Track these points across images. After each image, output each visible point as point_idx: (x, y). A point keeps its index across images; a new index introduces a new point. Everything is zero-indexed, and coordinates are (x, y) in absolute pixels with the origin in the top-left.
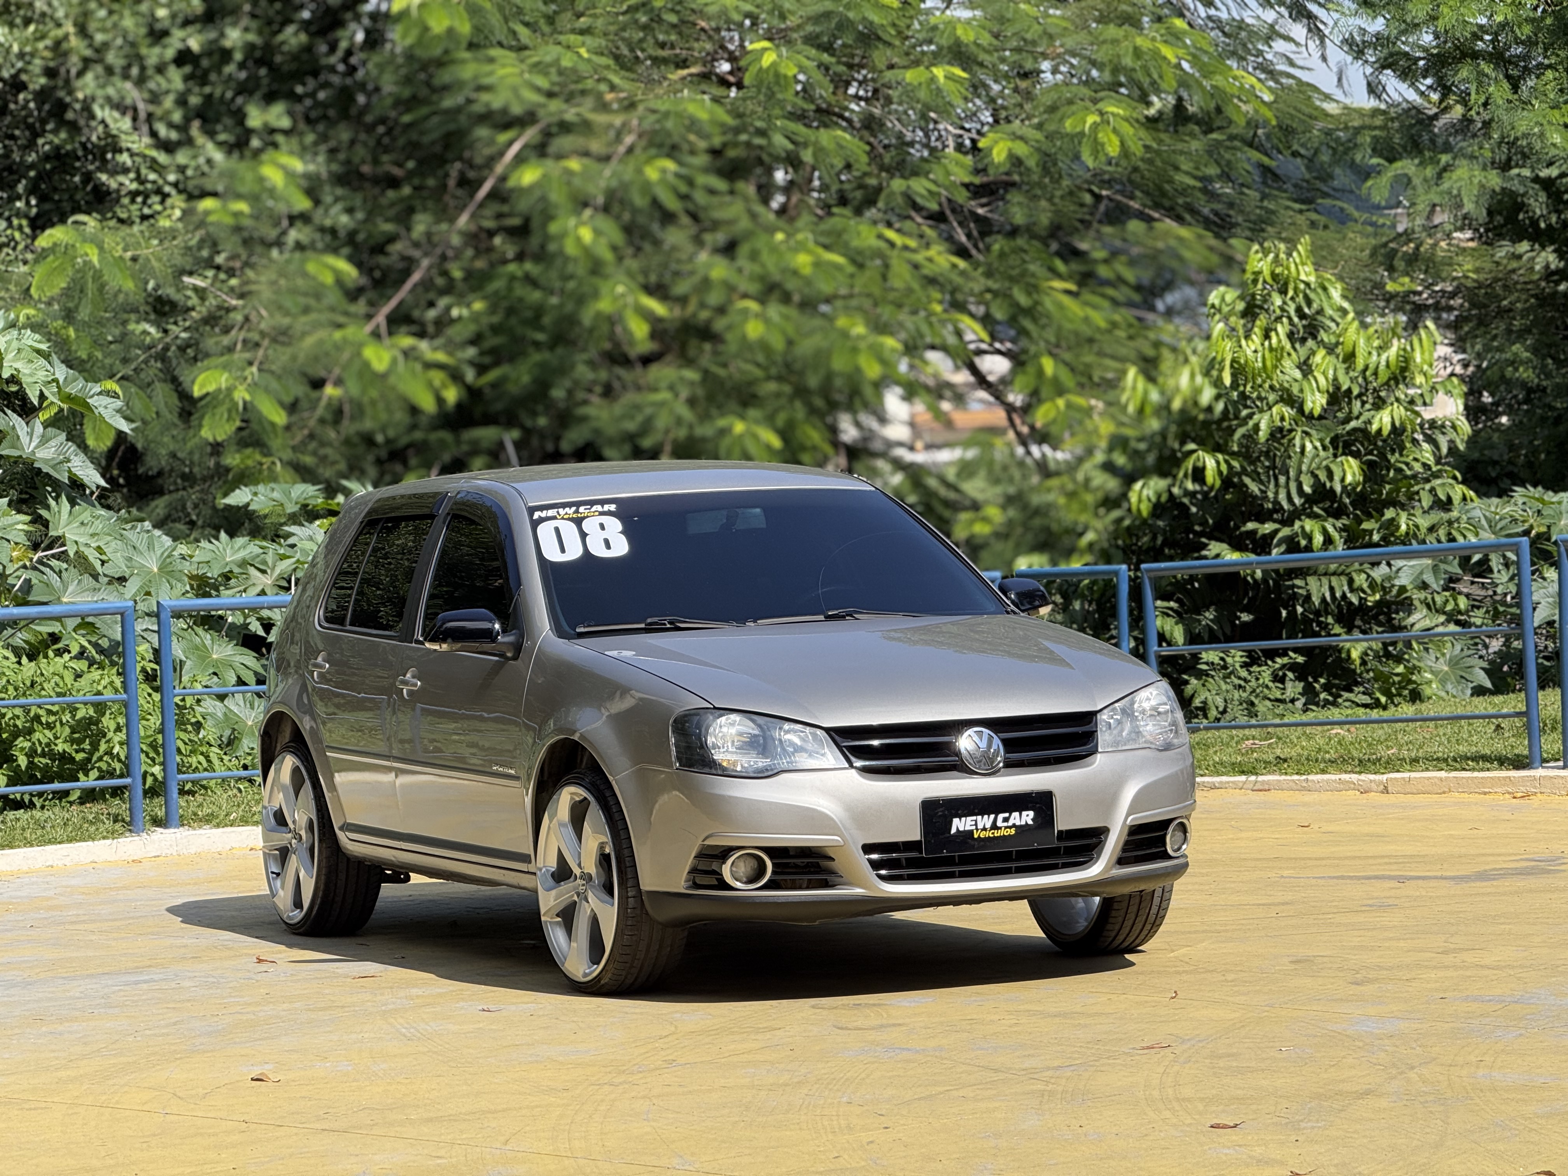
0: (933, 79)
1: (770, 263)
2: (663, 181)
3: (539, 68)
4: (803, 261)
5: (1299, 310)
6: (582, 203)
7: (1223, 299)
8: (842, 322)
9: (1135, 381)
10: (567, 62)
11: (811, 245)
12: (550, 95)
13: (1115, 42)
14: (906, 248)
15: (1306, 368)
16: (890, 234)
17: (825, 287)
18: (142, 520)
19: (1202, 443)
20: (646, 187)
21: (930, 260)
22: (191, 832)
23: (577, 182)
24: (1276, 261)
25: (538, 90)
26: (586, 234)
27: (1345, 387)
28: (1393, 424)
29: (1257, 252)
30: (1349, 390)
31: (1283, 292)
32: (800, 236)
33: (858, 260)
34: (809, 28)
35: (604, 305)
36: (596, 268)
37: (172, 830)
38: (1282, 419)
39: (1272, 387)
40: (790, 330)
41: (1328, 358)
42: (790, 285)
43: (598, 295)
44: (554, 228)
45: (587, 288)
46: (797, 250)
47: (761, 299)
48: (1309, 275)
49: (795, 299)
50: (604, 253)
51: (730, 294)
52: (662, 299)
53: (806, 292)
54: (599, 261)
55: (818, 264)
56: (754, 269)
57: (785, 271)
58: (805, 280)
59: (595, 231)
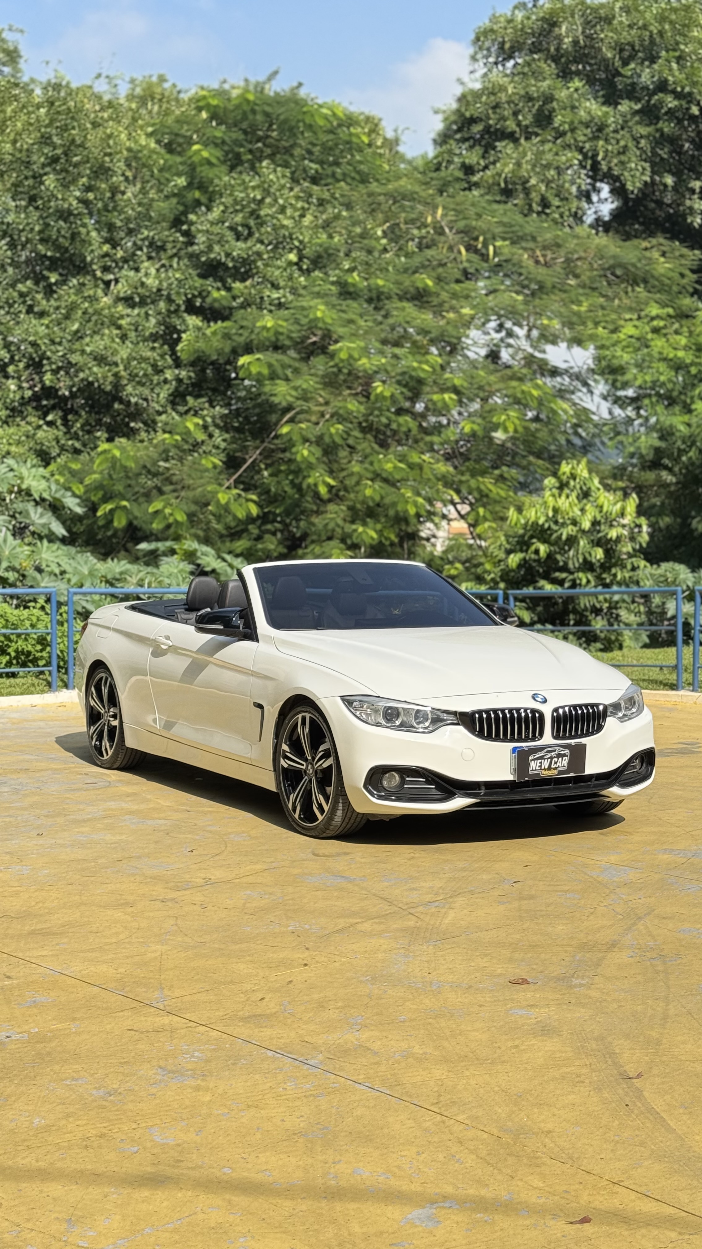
0: (444, 399)
1: (376, 466)
2: (337, 432)
3: (296, 388)
4: (389, 466)
5: (581, 487)
6: (306, 440)
7: (550, 482)
8: (403, 491)
10: (305, 386)
11: (393, 459)
12: (297, 399)
13: (514, 388)
15: (582, 510)
17: (397, 477)
19: (539, 540)
20: (331, 435)
23: (304, 433)
24: (573, 468)
25: (292, 396)
26: (305, 453)
27: (598, 519)
29: (564, 464)
30: (600, 521)
31: (575, 479)
32: (389, 456)
33: (411, 466)
34: (399, 378)
35: (311, 481)
36: (311, 466)
37: (69, 691)
38: (572, 531)
39: (568, 518)
40: (383, 492)
41: (592, 507)
42: (384, 475)
43: (309, 476)
44: (294, 450)
45: (305, 473)
46: (387, 462)
47: (372, 480)
48: (585, 474)
49: (386, 481)
50: (313, 460)
51: (361, 477)
52: (334, 478)
53: (390, 478)
54: (310, 463)
55: (395, 467)
56: (371, 468)
57: (383, 470)
58: (390, 473)
59: (310, 451)
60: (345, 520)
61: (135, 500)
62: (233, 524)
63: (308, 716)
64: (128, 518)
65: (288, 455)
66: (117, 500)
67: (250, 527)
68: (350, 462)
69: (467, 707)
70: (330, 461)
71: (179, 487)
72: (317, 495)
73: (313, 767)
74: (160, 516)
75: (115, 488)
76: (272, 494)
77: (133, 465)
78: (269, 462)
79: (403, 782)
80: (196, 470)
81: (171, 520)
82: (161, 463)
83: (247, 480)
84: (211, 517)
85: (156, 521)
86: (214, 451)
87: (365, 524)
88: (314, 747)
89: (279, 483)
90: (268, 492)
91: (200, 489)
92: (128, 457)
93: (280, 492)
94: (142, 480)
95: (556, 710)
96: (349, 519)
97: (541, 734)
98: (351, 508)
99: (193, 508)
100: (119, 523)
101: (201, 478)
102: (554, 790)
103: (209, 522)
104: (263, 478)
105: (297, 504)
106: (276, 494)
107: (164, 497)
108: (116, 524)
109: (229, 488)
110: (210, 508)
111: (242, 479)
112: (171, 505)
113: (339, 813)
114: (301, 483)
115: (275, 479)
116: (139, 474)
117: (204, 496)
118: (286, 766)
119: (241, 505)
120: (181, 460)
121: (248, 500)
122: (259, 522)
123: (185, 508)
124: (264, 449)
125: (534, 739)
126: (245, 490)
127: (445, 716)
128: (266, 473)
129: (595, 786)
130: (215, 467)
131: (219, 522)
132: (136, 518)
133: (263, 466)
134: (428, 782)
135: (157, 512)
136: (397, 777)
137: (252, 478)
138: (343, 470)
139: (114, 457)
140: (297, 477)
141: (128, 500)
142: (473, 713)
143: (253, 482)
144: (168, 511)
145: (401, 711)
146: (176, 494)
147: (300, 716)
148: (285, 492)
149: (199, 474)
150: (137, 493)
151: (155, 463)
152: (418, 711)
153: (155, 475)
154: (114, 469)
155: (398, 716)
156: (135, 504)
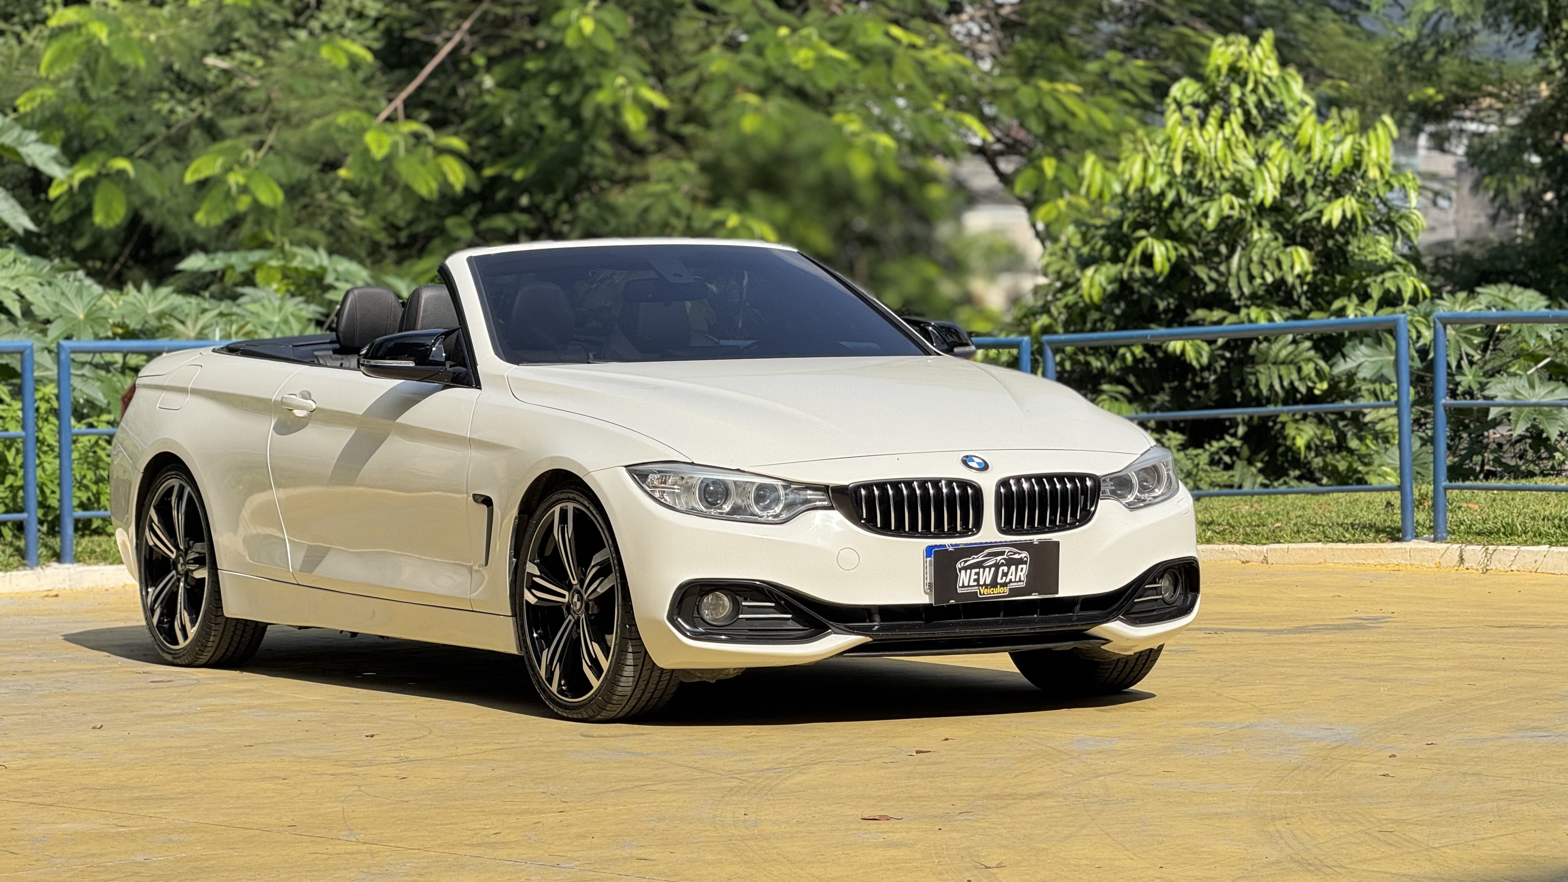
1: (771, 57)
4: (803, 57)
5: (1260, 105)
7: (1184, 92)
8: (838, 118)
9: (1093, 171)
11: (815, 38)
14: (913, 46)
15: (1261, 158)
16: (896, 31)
17: (827, 83)
18: (75, 270)
19: (1153, 231)
21: (935, 58)
22: (85, 568)
24: (1239, 55)
26: (588, 25)
27: (1298, 179)
28: (1344, 217)
29: (1220, 46)
30: (1303, 182)
31: (1243, 84)
32: (805, 32)
33: (863, 56)
35: (602, 97)
36: (602, 61)
37: (67, 566)
38: (1232, 207)
39: (1223, 178)
40: (789, 124)
41: (1283, 150)
42: (792, 80)
43: (599, 87)
44: (558, 19)
45: (589, 79)
46: (800, 45)
47: (762, 93)
48: (1272, 68)
49: (800, 94)
50: (607, 44)
51: (732, 87)
52: (666, 91)
53: (809, 87)
54: (603, 53)
55: (821, 59)
56: (758, 63)
57: (789, 66)
58: (808, 73)
59: (599, 22)
60: (694, 199)
61: (148, 157)
62: (404, 215)
63: (570, 506)
64: (129, 203)
65: (543, 32)
66: (101, 156)
67: (451, 223)
68: (704, 48)
69: (847, 478)
70: (655, 48)
71: (262, 118)
72: (620, 136)
73: (581, 599)
74: (216, 194)
75: (95, 122)
76: (505, 132)
77: (142, 63)
78: (495, 51)
79: (737, 608)
80: (305, 74)
81: (243, 204)
82: (211, 60)
83: (439, 99)
84: (345, 197)
85: (205, 206)
86: (349, 24)
87: (743, 206)
88: (583, 562)
89: (524, 104)
90: (495, 129)
91: (317, 123)
92: (128, 43)
93: (526, 126)
94: (162, 104)
95: (1005, 483)
96: (703, 194)
97: (978, 525)
98: (709, 168)
99: (302, 171)
100: (108, 215)
101: (322, 93)
102: (1005, 623)
103: (341, 212)
104: (481, 92)
105: (572, 158)
106: (514, 137)
107: (228, 143)
108: (98, 219)
109: (390, 119)
110: (343, 173)
111: (426, 96)
112: (244, 164)
113: (629, 671)
114: (578, 104)
115: (514, 95)
116: (153, 90)
117: (330, 140)
118: (533, 600)
119: (423, 162)
120: (265, 48)
121: (441, 151)
122: (473, 210)
123: (279, 169)
124: (482, 19)
125: (965, 532)
126: (437, 124)
127: (810, 494)
128: (488, 82)
129: (1080, 619)
130: (355, 65)
131: (367, 206)
132: (150, 202)
133: (480, 61)
134: (780, 609)
135: (203, 185)
136: (726, 601)
137: (453, 92)
138: (687, 69)
139: (91, 42)
140: (569, 90)
141: (130, 156)
142: (858, 487)
143: (454, 104)
144: (235, 179)
145: (732, 487)
146: (254, 138)
147: (557, 509)
148: (541, 128)
149: (313, 83)
150: (149, 138)
151: (198, 61)
152: (761, 487)
153: (199, 90)
154: (93, 74)
155: (726, 494)
156: (149, 167)
